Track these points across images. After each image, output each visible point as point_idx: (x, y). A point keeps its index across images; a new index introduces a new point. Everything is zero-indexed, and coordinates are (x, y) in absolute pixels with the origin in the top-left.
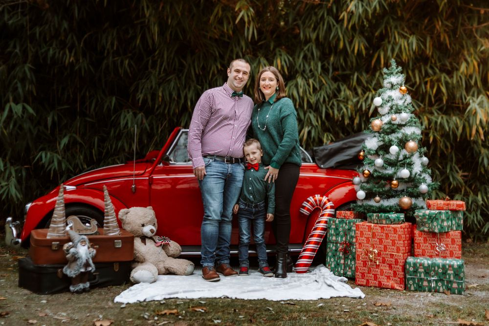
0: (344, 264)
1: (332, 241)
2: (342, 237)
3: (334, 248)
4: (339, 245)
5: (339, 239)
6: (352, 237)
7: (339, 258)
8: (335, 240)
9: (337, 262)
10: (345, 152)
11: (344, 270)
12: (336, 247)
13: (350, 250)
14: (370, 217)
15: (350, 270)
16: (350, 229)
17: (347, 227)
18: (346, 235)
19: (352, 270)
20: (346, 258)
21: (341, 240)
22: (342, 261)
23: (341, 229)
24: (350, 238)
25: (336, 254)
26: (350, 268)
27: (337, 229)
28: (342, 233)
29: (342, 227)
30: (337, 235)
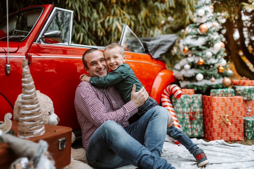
0: (191, 128)
1: (179, 112)
2: (187, 108)
3: (181, 117)
4: (185, 114)
5: (185, 110)
6: (195, 108)
7: (187, 124)
8: (181, 111)
9: (185, 127)
10: (161, 48)
11: (191, 132)
12: (183, 116)
13: (195, 117)
14: (214, 92)
15: (196, 132)
16: (193, 102)
17: (191, 101)
18: (190, 106)
19: (198, 132)
20: (192, 123)
21: (187, 110)
22: (189, 126)
23: (186, 103)
24: (194, 108)
25: (184, 121)
26: (196, 130)
27: (182, 103)
28: (187, 106)
29: (187, 101)
30: (184, 107)
